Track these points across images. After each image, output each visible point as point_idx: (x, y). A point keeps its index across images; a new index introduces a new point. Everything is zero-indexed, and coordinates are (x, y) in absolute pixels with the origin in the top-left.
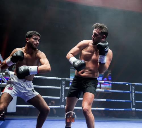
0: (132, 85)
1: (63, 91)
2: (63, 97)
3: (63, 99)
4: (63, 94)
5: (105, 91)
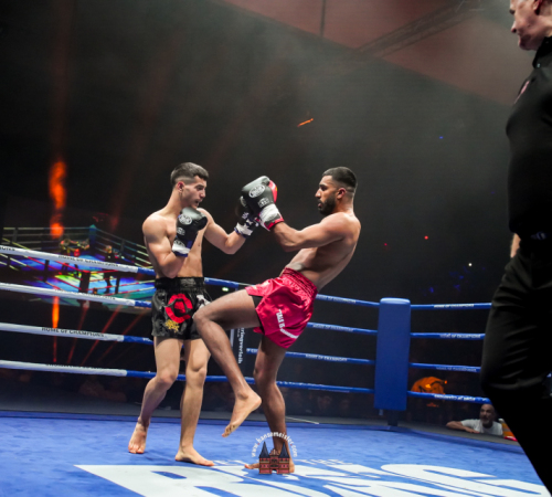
5: (137, 304)
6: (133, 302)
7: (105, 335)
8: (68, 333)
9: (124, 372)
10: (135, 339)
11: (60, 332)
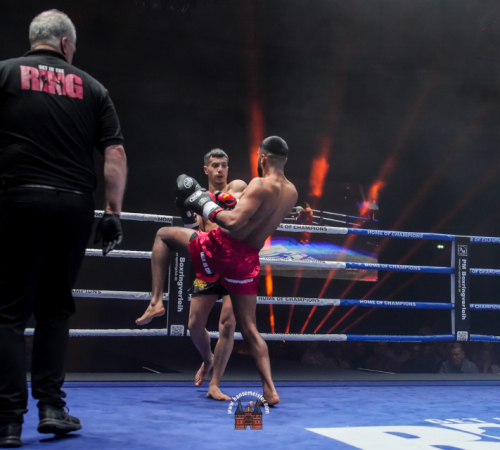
0: (459, 241)
1: (181, 269)
2: (180, 292)
3: (180, 302)
4: (181, 279)
5: (348, 266)
6: (344, 264)
7: (321, 300)
8: (284, 300)
9: (344, 337)
10: (352, 302)
11: (276, 300)
